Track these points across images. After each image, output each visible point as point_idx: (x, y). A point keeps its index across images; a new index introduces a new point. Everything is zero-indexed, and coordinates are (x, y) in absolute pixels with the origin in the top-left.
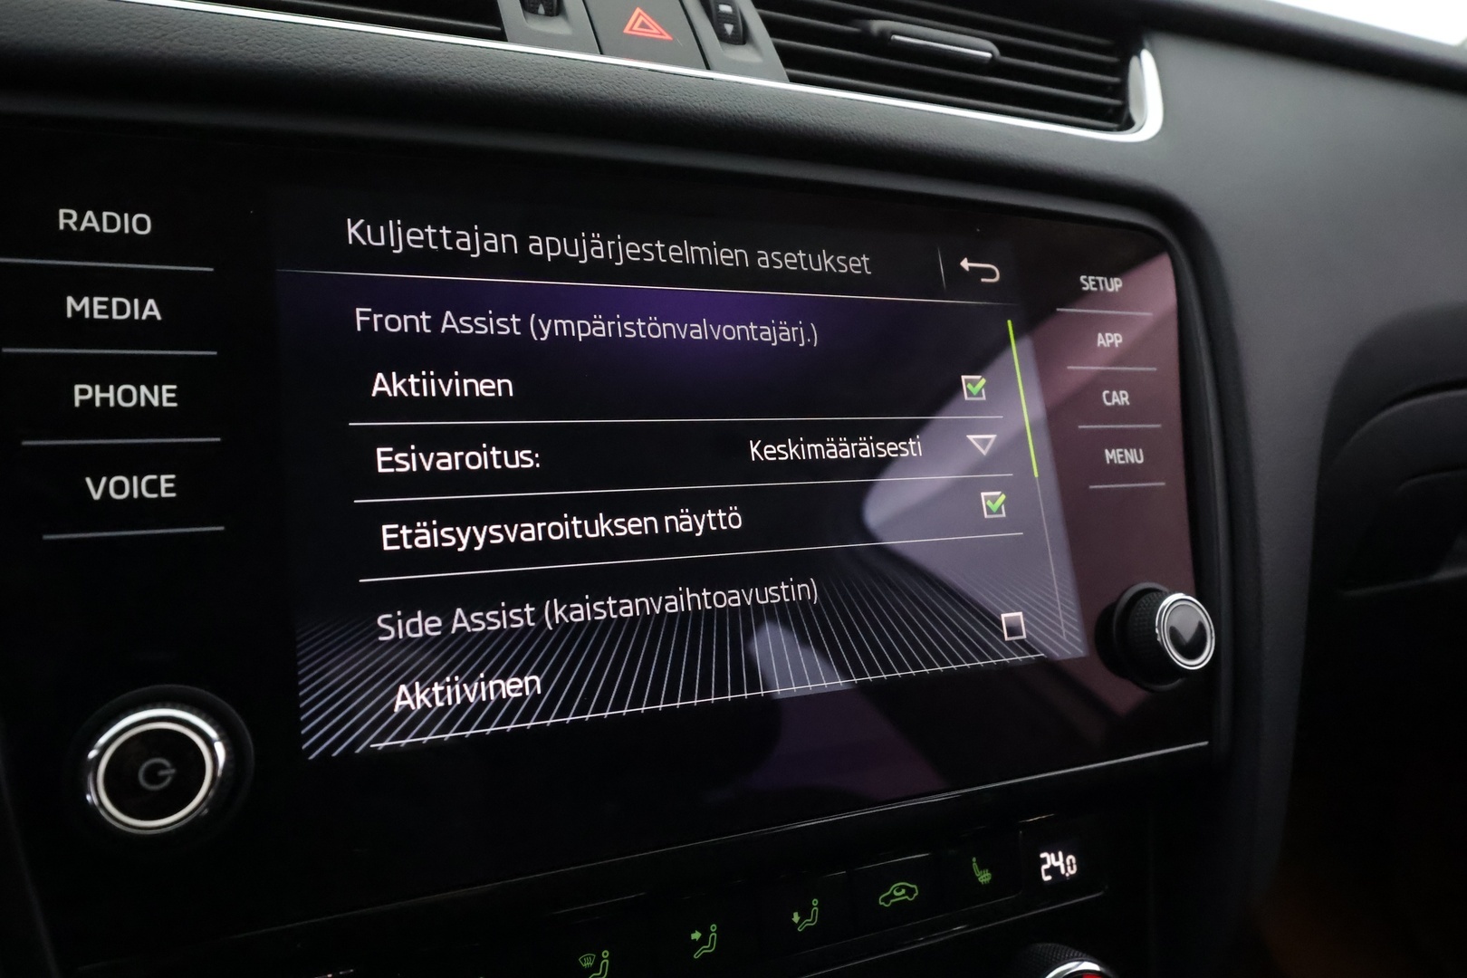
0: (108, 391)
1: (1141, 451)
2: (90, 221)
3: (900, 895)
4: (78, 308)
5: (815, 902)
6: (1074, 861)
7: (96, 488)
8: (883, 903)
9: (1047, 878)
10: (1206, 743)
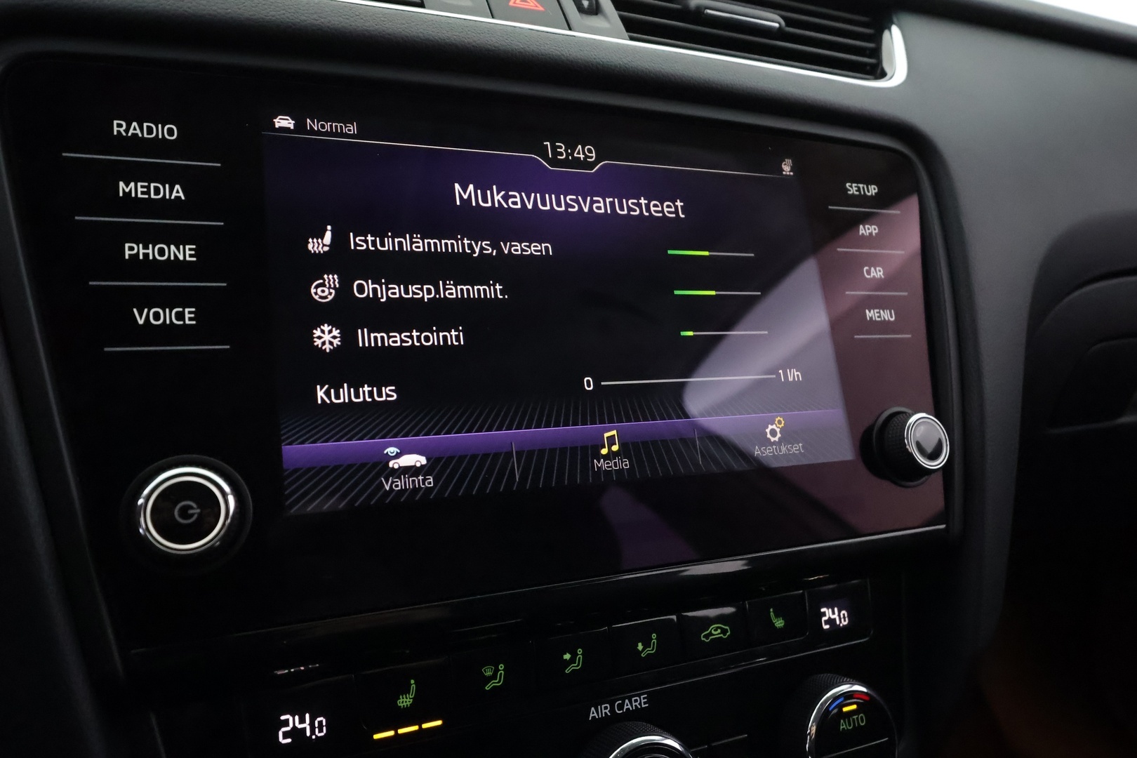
0: (148, 249)
1: (893, 311)
2: (135, 129)
3: (717, 634)
4: (127, 190)
5: (654, 636)
6: (846, 615)
7: (141, 316)
8: (704, 639)
9: (826, 627)
10: (943, 526)
